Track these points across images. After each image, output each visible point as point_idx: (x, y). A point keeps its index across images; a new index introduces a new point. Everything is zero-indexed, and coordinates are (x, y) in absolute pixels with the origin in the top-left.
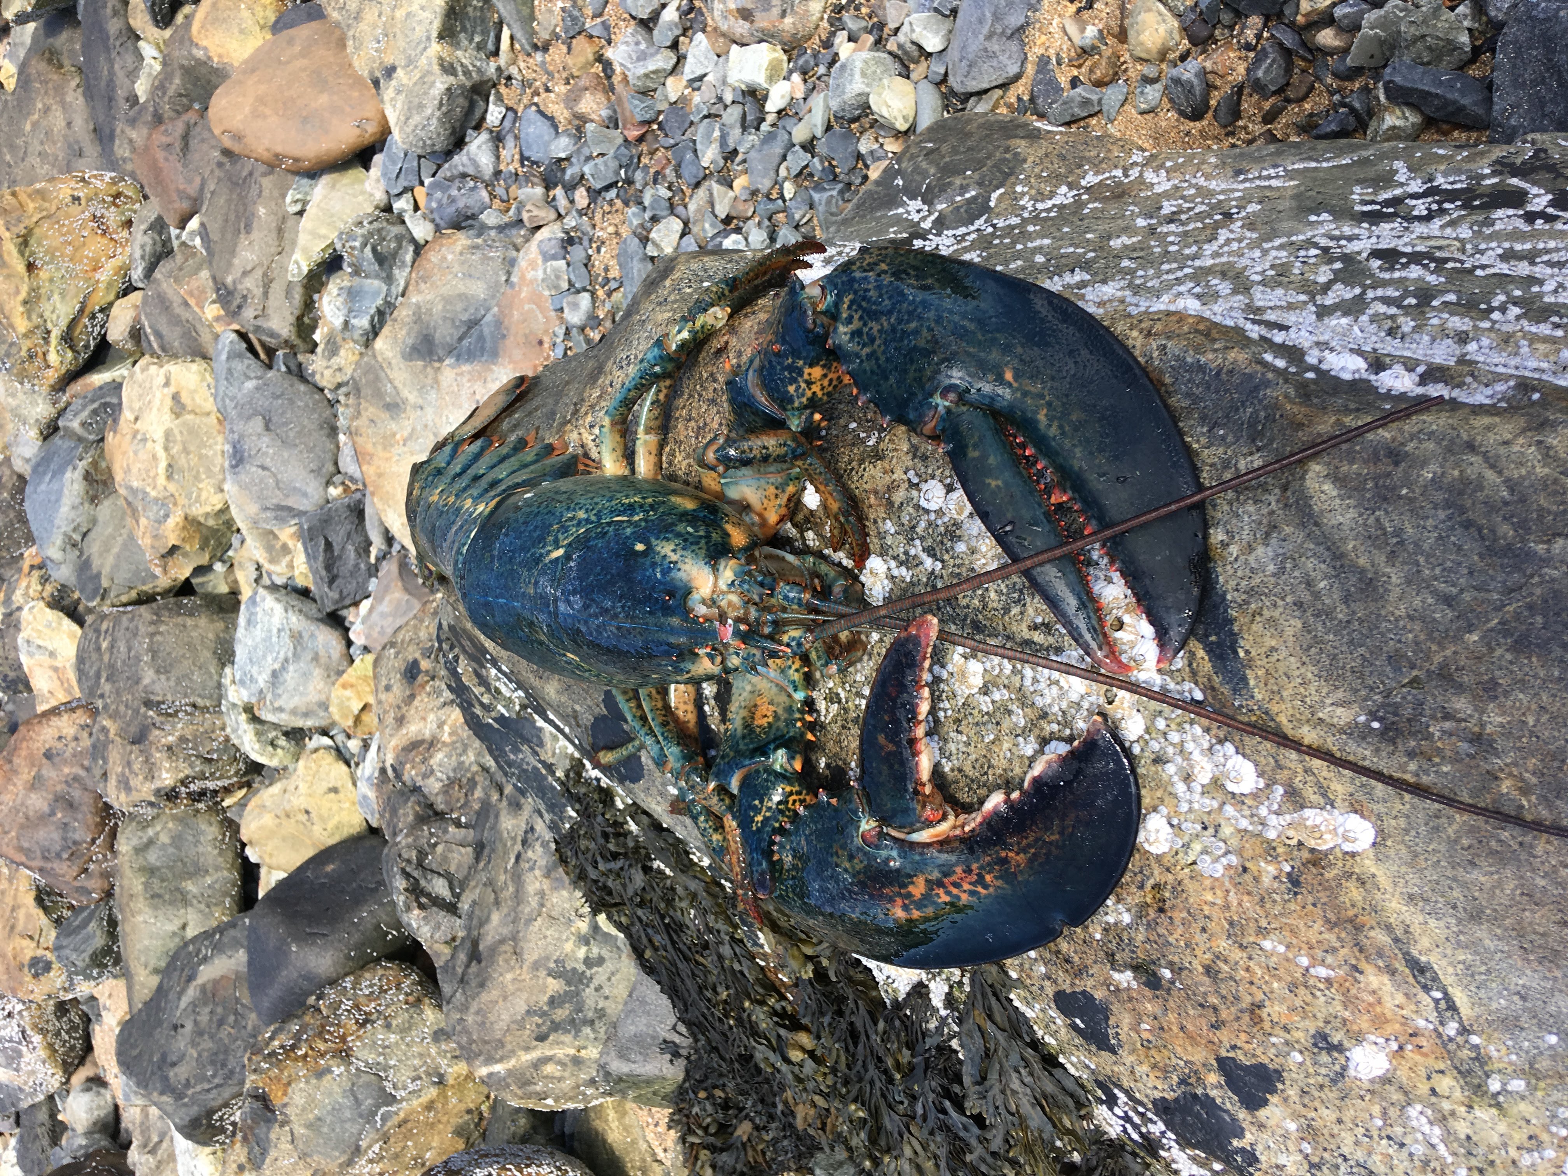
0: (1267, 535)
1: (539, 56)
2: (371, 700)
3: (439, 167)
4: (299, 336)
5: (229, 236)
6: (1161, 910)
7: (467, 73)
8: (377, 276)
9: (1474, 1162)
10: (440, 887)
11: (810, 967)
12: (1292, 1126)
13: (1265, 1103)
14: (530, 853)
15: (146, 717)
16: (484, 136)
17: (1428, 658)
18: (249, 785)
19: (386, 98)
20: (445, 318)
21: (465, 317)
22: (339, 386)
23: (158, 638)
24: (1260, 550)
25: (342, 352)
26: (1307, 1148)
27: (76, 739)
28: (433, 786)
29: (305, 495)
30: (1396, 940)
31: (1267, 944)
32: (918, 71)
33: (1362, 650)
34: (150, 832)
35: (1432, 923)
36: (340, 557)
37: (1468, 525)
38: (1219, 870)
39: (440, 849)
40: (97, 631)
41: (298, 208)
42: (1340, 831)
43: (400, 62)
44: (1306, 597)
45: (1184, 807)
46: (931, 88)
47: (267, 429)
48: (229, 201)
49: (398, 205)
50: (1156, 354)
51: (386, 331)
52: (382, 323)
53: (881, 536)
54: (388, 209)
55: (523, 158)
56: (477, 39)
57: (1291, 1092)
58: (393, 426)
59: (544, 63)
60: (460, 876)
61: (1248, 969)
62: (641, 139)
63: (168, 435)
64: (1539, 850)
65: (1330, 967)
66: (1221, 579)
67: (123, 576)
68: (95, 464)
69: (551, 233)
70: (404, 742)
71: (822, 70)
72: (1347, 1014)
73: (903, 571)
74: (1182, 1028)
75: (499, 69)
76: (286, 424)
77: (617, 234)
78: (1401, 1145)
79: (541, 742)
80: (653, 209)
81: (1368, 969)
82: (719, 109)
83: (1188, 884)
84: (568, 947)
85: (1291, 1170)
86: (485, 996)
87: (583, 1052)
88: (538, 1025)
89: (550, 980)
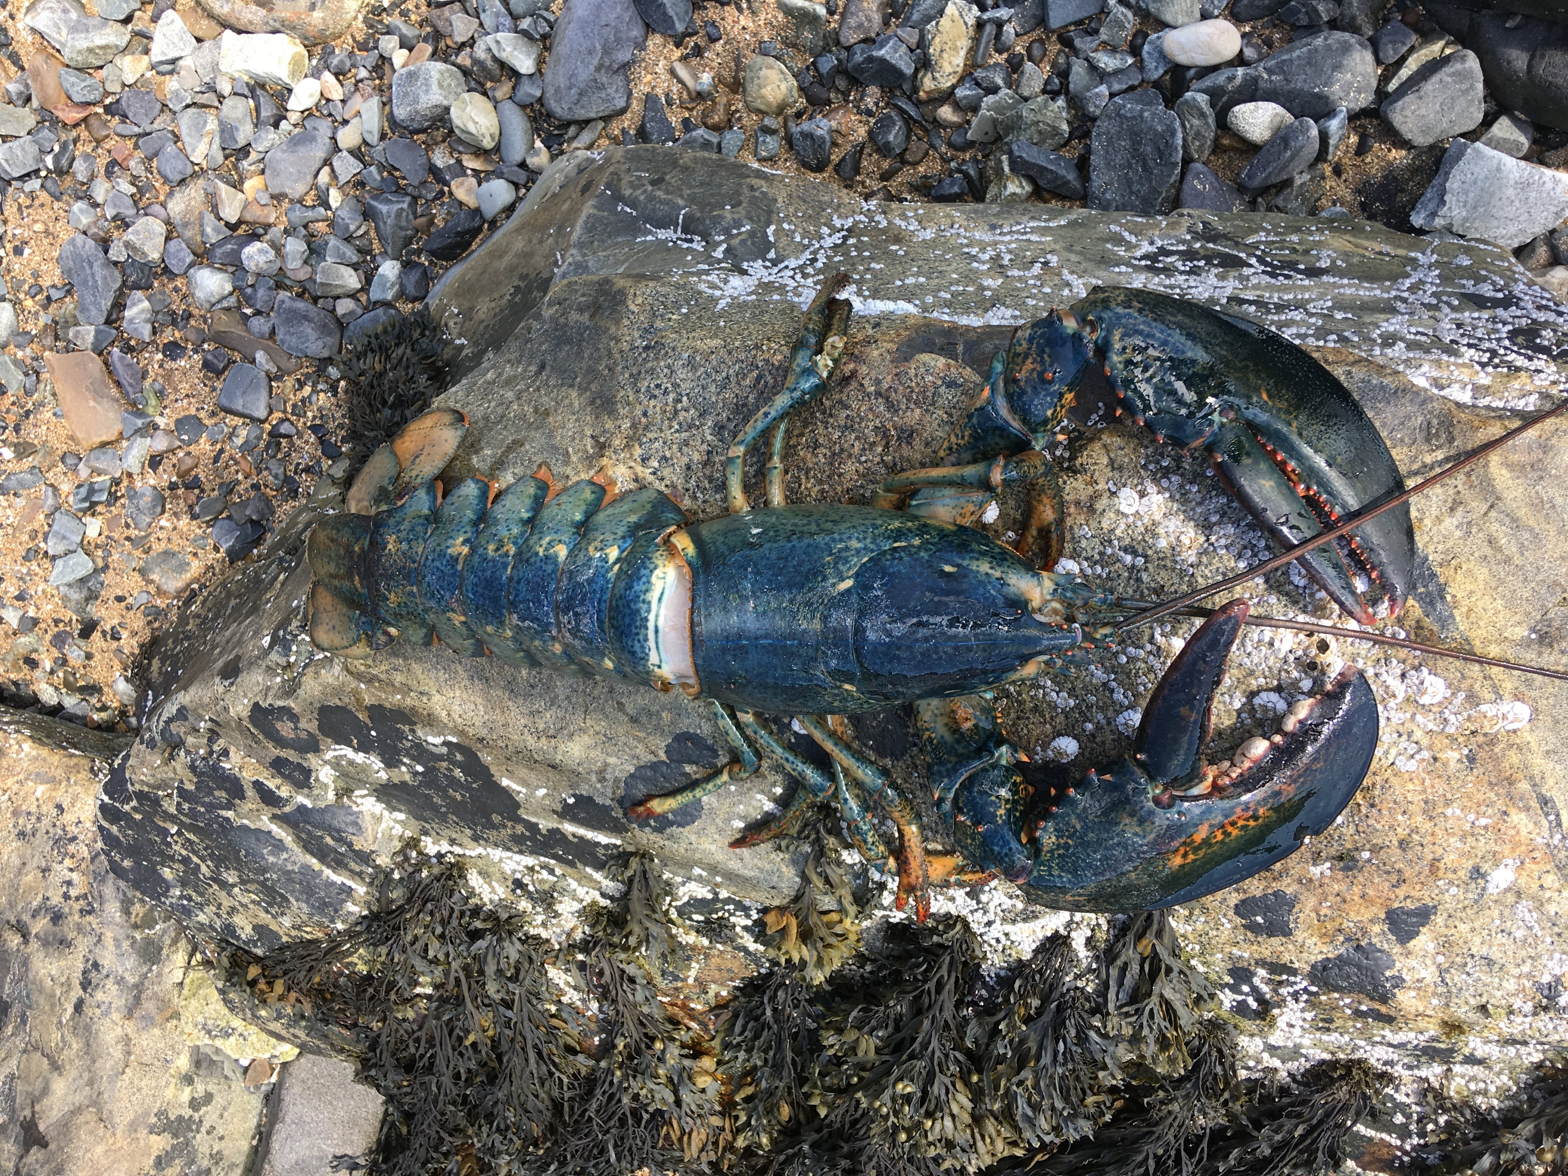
0: (1452, 509)
6: (1372, 806)
9: (1556, 929)
12: (1433, 946)
24: (1448, 521)
30: (1534, 786)
31: (1449, 812)
32: (500, 90)
33: (1533, 585)
35: (1558, 767)
38: (1412, 765)
42: (1510, 715)
44: (1488, 551)
46: (519, 110)
53: (1075, 541)
57: (1440, 920)
61: (1433, 834)
62: (79, 123)
65: (1490, 817)
71: (363, 73)
72: (1497, 848)
73: (1099, 569)
74: (1363, 896)
77: (47, 233)
78: (1509, 934)
79: (359, 829)
80: (115, 206)
81: (1513, 811)
82: (210, 98)
83: (1394, 781)
84: (169, 1093)
85: (1428, 980)
89: (153, 1138)
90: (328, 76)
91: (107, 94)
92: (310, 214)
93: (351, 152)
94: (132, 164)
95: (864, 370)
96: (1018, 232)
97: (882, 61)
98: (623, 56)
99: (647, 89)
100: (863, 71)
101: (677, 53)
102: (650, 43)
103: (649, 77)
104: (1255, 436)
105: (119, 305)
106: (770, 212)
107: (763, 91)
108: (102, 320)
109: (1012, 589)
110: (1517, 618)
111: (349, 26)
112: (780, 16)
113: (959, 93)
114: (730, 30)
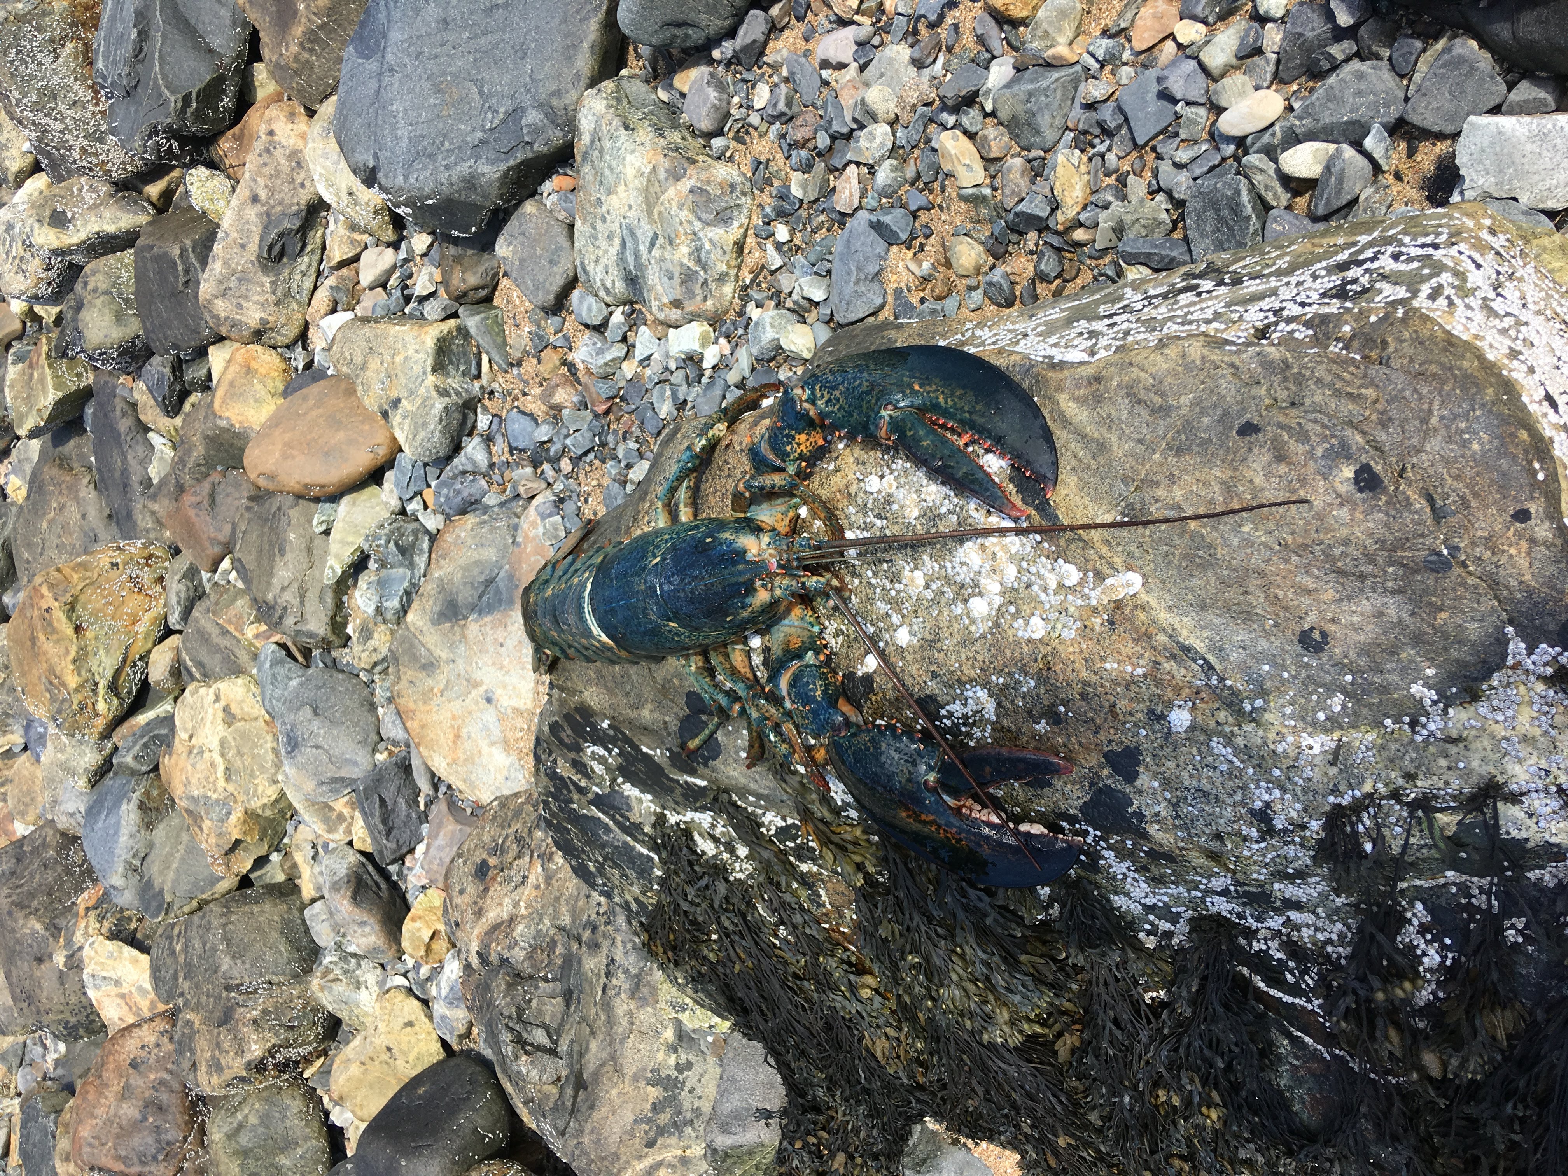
1: (515, 371)
2: (441, 927)
3: (442, 471)
4: (334, 633)
5: (265, 562)
6: (1049, 669)
7: (458, 394)
8: (401, 565)
10: (539, 1037)
11: (860, 876)
12: (1156, 784)
13: (1137, 774)
14: (614, 982)
15: (229, 999)
16: (477, 440)
17: (1139, 474)
18: (325, 1053)
19: (395, 424)
20: (465, 584)
21: (482, 579)
22: (375, 664)
23: (231, 927)
25: (376, 635)
26: (1168, 795)
27: (158, 1045)
28: (518, 955)
29: (356, 764)
30: (1170, 637)
31: (1108, 666)
32: (812, 317)
33: (1108, 481)
34: (240, 1116)
35: (1185, 619)
36: (393, 810)
37: (1139, 402)
38: (1073, 633)
39: (534, 1003)
40: (170, 938)
41: (323, 528)
42: (1125, 584)
43: (404, 394)
45: (1047, 606)
46: (823, 326)
47: (316, 714)
48: (261, 536)
49: (410, 508)
51: (415, 605)
52: (410, 602)
54: (403, 512)
55: (511, 450)
56: (462, 368)
57: (1148, 759)
58: (431, 682)
59: (519, 375)
60: (554, 1025)
61: (1102, 686)
62: (608, 412)
63: (223, 743)
65: (1144, 666)
67: (183, 889)
68: (147, 794)
69: (545, 498)
70: (486, 928)
71: (740, 331)
72: (1159, 692)
74: (1080, 744)
75: (482, 387)
76: (332, 707)
77: (599, 485)
78: (1215, 768)
79: (630, 808)
80: (627, 458)
81: (1164, 660)
82: (667, 375)
84: (660, 1056)
85: (1164, 813)
86: (596, 1116)
87: (688, 1152)
88: (646, 1132)
89: (650, 1088)
90: (722, 341)
91: (620, 389)
93: (737, 386)
94: (634, 429)
97: (1023, 213)
98: (872, 269)
99: (895, 286)
100: (1018, 224)
101: (910, 254)
102: (890, 253)
103: (894, 277)
107: (963, 261)
110: (1105, 507)
111: (731, 303)
112: (963, 205)
113: (1082, 218)
114: (936, 226)
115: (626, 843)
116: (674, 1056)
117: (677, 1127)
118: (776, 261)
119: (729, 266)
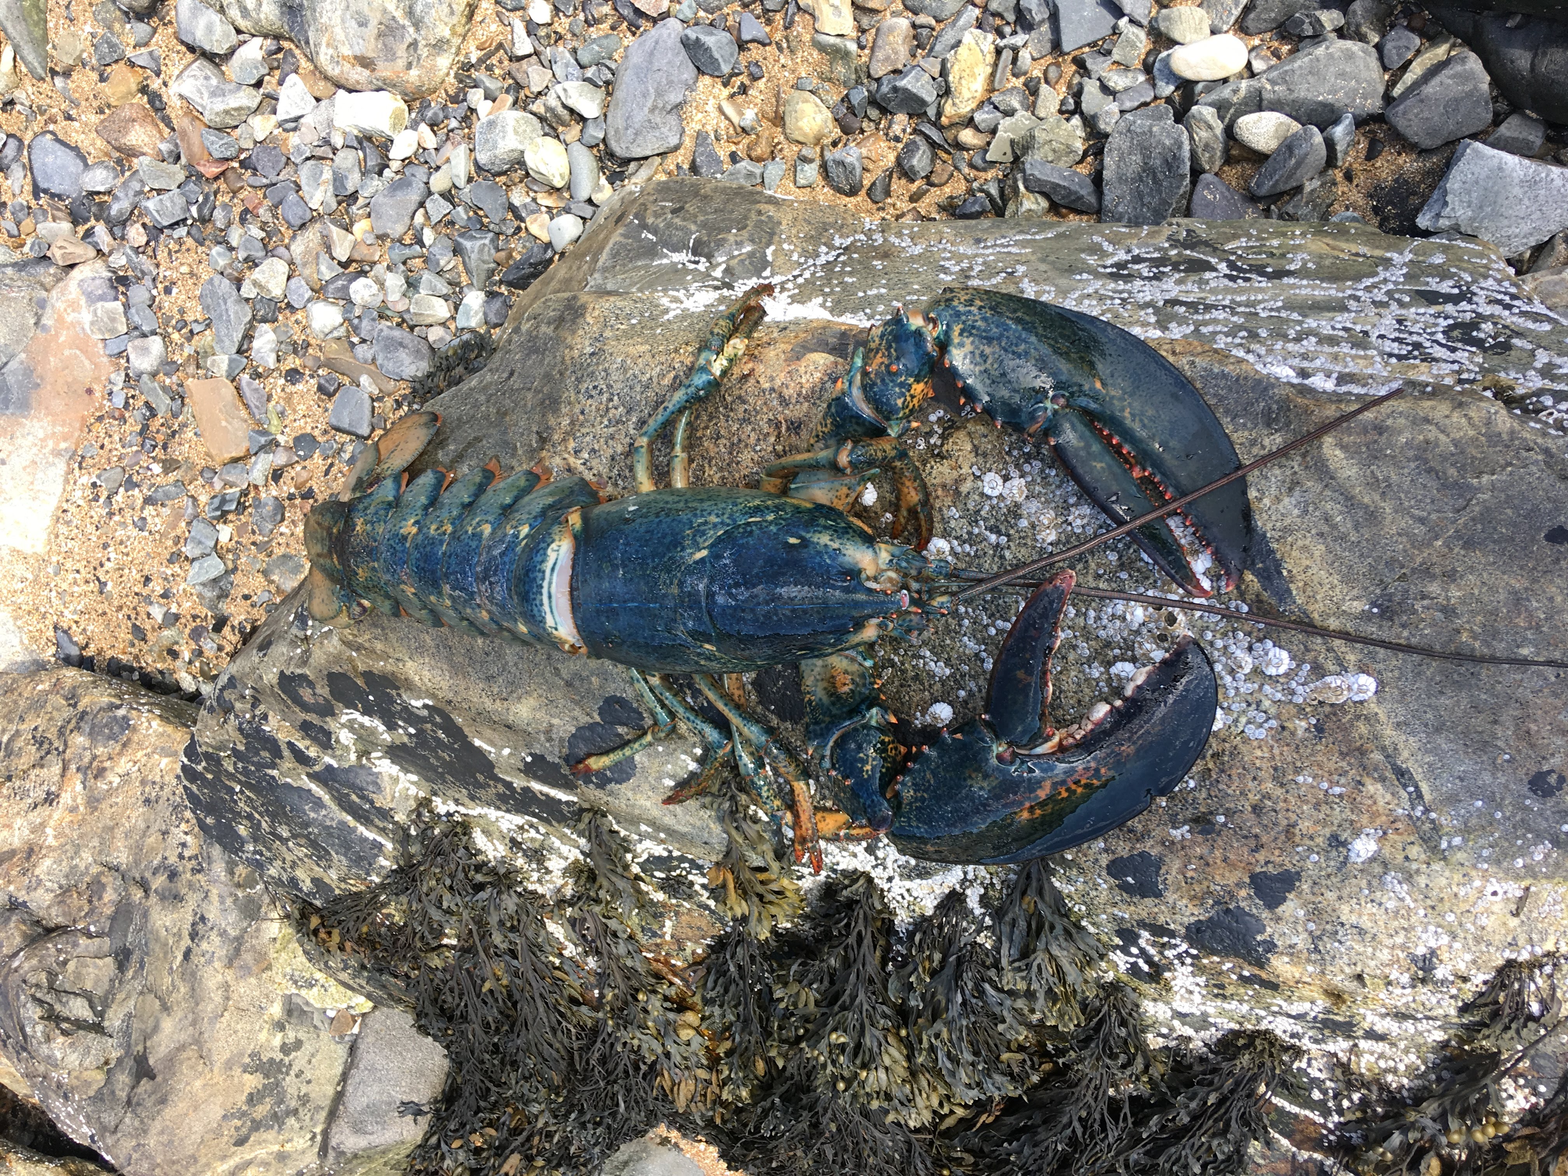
0: (1291, 489)
1: (56, 82)
6: (1224, 771)
9: (1429, 902)
10: (79, 1009)
12: (1302, 913)
14: (204, 945)
17: (1412, 559)
24: (1286, 500)
28: (41, 898)
30: (1387, 757)
31: (1300, 779)
32: (570, 133)
33: (1370, 560)
35: (1411, 739)
37: (1429, 471)
38: (1262, 733)
39: (71, 966)
42: (1355, 687)
44: (1326, 529)
45: (1232, 693)
46: (587, 150)
50: (1187, 367)
53: (945, 521)
55: (37, 190)
57: (1305, 887)
59: (64, 89)
60: (99, 992)
61: (1285, 801)
62: (217, 177)
64: (1483, 676)
65: (1343, 786)
66: (1259, 524)
69: (93, 272)
71: (455, 123)
72: (1354, 817)
73: (967, 547)
74: (1224, 860)
77: (192, 274)
78: (1380, 904)
79: (379, 788)
80: (246, 249)
81: (1368, 781)
82: (325, 151)
83: (1243, 748)
84: (263, 1036)
85: (1300, 946)
86: (169, 1112)
87: (288, 1147)
88: (237, 1129)
89: (247, 1076)
90: (424, 128)
91: (242, 150)
92: (407, 252)
93: (442, 195)
94: (261, 211)
95: (760, 368)
96: (1002, 246)
97: (905, 90)
98: (674, 97)
99: (698, 127)
100: (890, 101)
101: (726, 92)
102: (700, 84)
103: (700, 116)
104: (1092, 422)
105: (248, 337)
106: (772, 234)
107: (800, 124)
108: (234, 350)
109: (847, 559)
110: (1355, 592)
111: (443, 82)
112: (815, 54)
113: (978, 117)
114: (771, 68)
115: (343, 823)
116: (279, 1035)
117: (277, 1119)
118: (524, 45)
119: (454, 33)
